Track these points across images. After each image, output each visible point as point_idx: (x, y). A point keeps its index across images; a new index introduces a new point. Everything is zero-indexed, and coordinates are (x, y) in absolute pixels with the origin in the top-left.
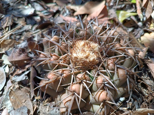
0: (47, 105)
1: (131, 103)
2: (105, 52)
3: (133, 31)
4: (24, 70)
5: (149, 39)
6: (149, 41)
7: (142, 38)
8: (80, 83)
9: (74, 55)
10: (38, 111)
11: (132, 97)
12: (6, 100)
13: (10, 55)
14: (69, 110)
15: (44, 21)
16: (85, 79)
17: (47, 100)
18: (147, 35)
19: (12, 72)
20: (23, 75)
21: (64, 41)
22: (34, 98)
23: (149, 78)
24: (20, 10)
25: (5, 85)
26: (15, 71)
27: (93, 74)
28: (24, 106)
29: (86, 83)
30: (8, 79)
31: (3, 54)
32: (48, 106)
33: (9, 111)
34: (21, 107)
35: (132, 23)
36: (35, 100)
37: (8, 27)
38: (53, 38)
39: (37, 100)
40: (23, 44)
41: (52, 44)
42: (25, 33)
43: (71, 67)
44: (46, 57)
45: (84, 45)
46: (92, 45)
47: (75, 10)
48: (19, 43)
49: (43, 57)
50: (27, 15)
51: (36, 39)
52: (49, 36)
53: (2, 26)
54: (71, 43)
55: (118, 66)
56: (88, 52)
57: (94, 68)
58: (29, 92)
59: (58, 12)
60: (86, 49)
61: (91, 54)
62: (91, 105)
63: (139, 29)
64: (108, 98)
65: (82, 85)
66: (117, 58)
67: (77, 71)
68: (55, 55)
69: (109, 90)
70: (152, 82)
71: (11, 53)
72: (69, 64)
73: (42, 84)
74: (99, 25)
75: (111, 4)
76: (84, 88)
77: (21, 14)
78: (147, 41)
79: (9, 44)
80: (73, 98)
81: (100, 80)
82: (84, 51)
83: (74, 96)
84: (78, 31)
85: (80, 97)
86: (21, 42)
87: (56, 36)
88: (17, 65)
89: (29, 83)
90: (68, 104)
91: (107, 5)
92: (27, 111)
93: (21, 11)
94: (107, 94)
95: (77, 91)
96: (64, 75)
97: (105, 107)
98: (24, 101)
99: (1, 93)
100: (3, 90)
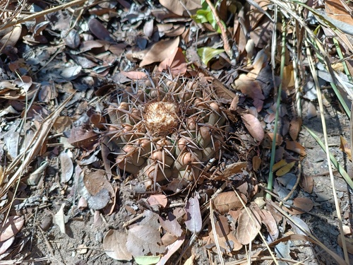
0: (128, 184)
1: (223, 163)
2: (183, 111)
3: (223, 74)
4: (93, 150)
5: (245, 81)
6: (245, 84)
7: (236, 82)
8: (161, 150)
9: (150, 121)
10: (120, 192)
12: (80, 188)
13: (71, 136)
14: (155, 180)
15: (99, 82)
16: (166, 144)
17: (128, 178)
18: (242, 76)
19: (77, 156)
20: (93, 156)
21: (134, 107)
22: (112, 179)
23: (244, 132)
24: (59, 70)
25: (74, 172)
26: (80, 155)
27: (174, 137)
28: (103, 189)
29: (167, 148)
30: (75, 164)
31: (59, 136)
32: (131, 185)
33: (86, 199)
34: (100, 191)
35: (222, 63)
36: (114, 181)
37: (54, 100)
38: (120, 106)
39: (117, 180)
40: (81, 120)
41: (121, 113)
42: (79, 105)
43: (149, 135)
44: (117, 129)
45: (158, 108)
46: (166, 107)
47: (140, 58)
48: (75, 119)
49: (113, 130)
50: (72, 77)
51: (98, 110)
52: (114, 104)
53: (44, 100)
54: (144, 108)
55: (199, 124)
56: (164, 114)
57: (174, 132)
58: (105, 174)
59: (116, 64)
60: (161, 112)
61: (167, 116)
62: (178, 172)
63: (232, 70)
64: (192, 159)
65: (163, 151)
66: (198, 115)
67: (155, 138)
68: (127, 125)
69: (193, 151)
70: (248, 136)
71: (69, 134)
72: (146, 132)
73: (119, 160)
74: (173, 79)
75: (190, 39)
76: (166, 155)
77: (63, 78)
78: (243, 85)
79: (63, 122)
80: (156, 167)
81: (181, 142)
82: (159, 114)
83: (157, 164)
84: (148, 91)
85: (163, 163)
86: (78, 117)
87: (122, 103)
88: (82, 146)
89: (101, 164)
90: (152, 173)
91: (183, 42)
92: (108, 194)
93: (61, 72)
94: (191, 155)
95: (159, 158)
96: (143, 145)
97: (192, 169)
98: (101, 184)
99: (70, 182)
100: (72, 179)
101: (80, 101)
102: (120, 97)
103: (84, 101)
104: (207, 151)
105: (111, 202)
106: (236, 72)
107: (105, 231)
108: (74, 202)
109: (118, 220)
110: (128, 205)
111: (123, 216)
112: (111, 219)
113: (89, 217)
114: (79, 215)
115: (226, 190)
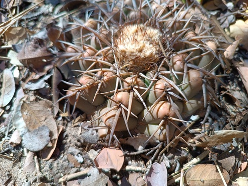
0: (78, 126)
1: (207, 125)
2: (170, 44)
3: (218, 16)
4: (43, 74)
5: (243, 28)
6: (243, 32)
7: (232, 28)
8: (129, 91)
9: (121, 47)
10: (65, 134)
11: (210, 116)
12: (16, 118)
13: (21, 51)
14: (112, 131)
16: (137, 84)
17: (79, 118)
18: (240, 22)
19: (23, 76)
20: (42, 81)
21: (105, 28)
23: (238, 88)
25: (15, 96)
26: (28, 76)
27: (150, 77)
28: (44, 126)
29: (138, 90)
30: (18, 87)
31: (9, 49)
32: (80, 128)
33: (21, 134)
34: (39, 128)
35: (216, 4)
36: (60, 119)
37: (16, 7)
38: (88, 23)
39: (64, 118)
40: (41, 35)
41: (86, 31)
42: (42, 18)
43: (117, 67)
44: (76, 51)
45: (137, 32)
46: (148, 33)
48: (33, 33)
49: (71, 52)
51: (60, 25)
52: (81, 21)
53: (6, 6)
54: (116, 31)
55: (189, 65)
56: (142, 42)
57: (151, 69)
58: (51, 107)
60: (139, 38)
61: (147, 45)
62: (146, 125)
63: (228, 13)
64: (172, 113)
65: (132, 93)
66: (188, 53)
67: (124, 73)
68: (90, 48)
69: (174, 101)
71: (21, 48)
72: (113, 62)
73: (70, 93)
74: (161, 3)
76: (135, 99)
78: (239, 33)
80: (117, 113)
81: (160, 85)
82: (136, 40)
83: (120, 109)
84: (128, 12)
85: (129, 110)
86: (37, 31)
87: (91, 20)
88: (31, 66)
89: (50, 93)
90: (110, 121)
92: (48, 134)
94: (171, 106)
95: (125, 102)
96: (105, 78)
97: (167, 126)
98: (43, 119)
99: (8, 108)
100: (11, 104)
101: (46, 15)
102: (89, 12)
103: (50, 16)
104: (191, 105)
105: (50, 145)
106: (232, 16)
107: (35, 181)
108: (7, 134)
109: (55, 170)
110: (72, 154)
111: (62, 166)
112: (47, 168)
113: (20, 158)
114: (9, 152)
115: (205, 161)
